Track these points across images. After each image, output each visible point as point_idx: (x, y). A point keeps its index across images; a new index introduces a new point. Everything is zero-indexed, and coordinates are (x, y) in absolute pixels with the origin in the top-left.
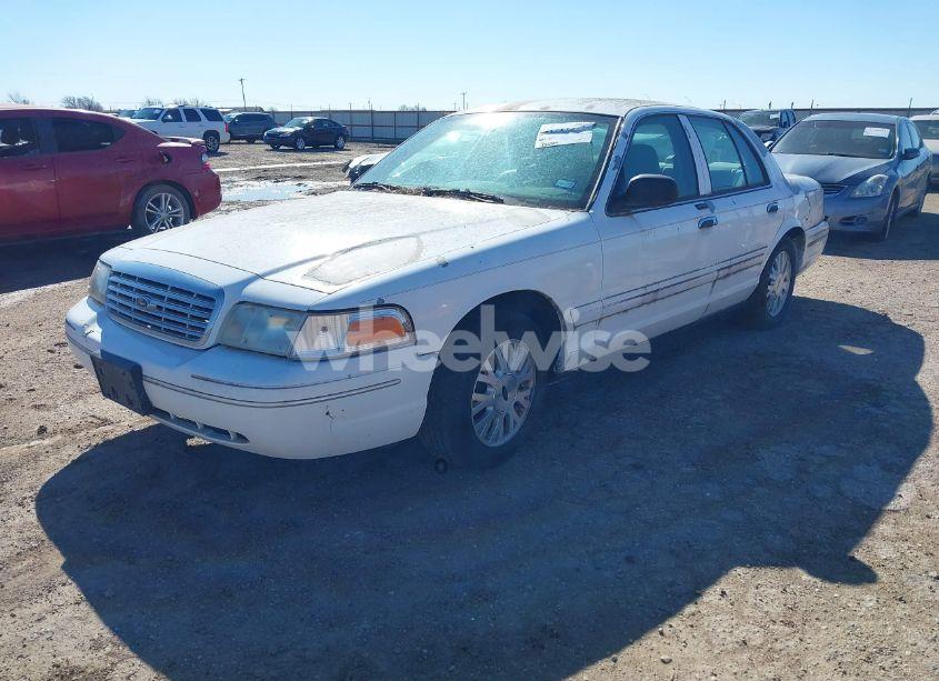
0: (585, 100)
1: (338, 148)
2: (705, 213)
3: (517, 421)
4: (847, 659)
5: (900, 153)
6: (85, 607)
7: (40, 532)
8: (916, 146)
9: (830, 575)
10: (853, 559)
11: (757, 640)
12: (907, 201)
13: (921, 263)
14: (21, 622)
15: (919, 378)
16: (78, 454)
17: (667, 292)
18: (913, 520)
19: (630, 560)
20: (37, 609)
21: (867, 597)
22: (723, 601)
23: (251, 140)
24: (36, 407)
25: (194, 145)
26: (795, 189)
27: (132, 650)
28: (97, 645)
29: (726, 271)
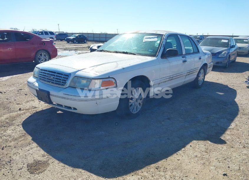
0: (155, 31)
1: (85, 43)
2: (184, 59)
3: (139, 107)
4: (220, 159)
5: (230, 46)
6: (39, 148)
7: (24, 132)
8: (235, 45)
9: (215, 142)
10: (221, 139)
11: (199, 155)
12: (232, 58)
13: (236, 74)
14: (24, 151)
15: (236, 100)
16: (30, 115)
17: (175, 77)
18: (235, 131)
19: (168, 139)
20: (27, 148)
21: (224, 147)
22: (191, 147)
23: (61, 40)
24: (17, 104)
25: (51, 40)
26: (205, 54)
27: (52, 157)
28: (43, 156)
29: (189, 73)
